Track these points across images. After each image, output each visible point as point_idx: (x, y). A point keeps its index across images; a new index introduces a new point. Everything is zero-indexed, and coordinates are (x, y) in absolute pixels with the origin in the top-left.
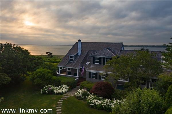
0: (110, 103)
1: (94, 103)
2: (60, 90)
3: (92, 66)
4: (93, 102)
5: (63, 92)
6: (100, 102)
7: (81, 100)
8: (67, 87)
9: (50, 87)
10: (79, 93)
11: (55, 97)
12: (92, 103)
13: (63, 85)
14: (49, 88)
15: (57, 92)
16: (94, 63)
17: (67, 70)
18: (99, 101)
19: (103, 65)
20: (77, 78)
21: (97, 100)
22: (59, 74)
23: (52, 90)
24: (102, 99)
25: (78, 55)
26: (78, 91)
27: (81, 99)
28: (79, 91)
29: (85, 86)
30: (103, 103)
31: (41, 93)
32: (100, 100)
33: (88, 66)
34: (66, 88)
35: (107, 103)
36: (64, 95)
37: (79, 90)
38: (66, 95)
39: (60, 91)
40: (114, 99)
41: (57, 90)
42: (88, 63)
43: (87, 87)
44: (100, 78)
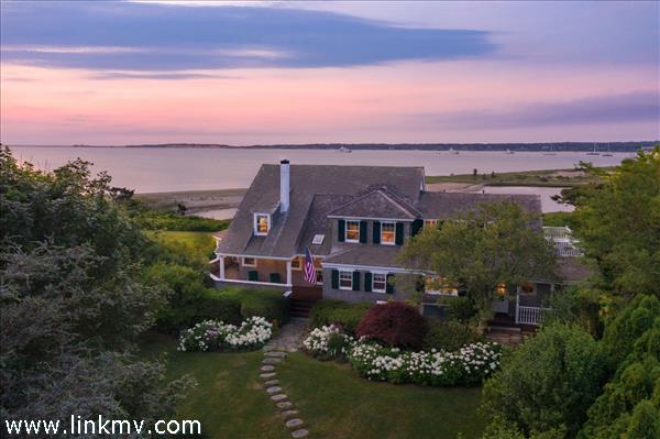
0: (429, 363)
1: (380, 368)
2: (248, 334)
3: (335, 250)
4: (378, 364)
5: (261, 340)
6: (399, 362)
7: (328, 360)
8: (267, 324)
9: (211, 328)
10: (319, 339)
11: (240, 360)
12: (376, 368)
13: (254, 318)
14: (210, 332)
15: (240, 343)
16: (341, 238)
17: (244, 265)
18: (394, 361)
19: (371, 244)
20: (287, 289)
21: (387, 358)
22: (222, 279)
23: (221, 338)
24: (399, 353)
25: (282, 211)
26: (313, 333)
27: (326, 357)
28: (317, 335)
29: (331, 317)
30: (409, 365)
31: (184, 349)
32: (395, 356)
33: (321, 249)
34: (266, 328)
35: (420, 363)
36: (265, 348)
37: (316, 329)
38: (274, 351)
39: (250, 337)
40: (434, 350)
41: (237, 336)
42: (318, 239)
43: (338, 320)
44: (368, 289)
